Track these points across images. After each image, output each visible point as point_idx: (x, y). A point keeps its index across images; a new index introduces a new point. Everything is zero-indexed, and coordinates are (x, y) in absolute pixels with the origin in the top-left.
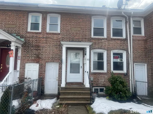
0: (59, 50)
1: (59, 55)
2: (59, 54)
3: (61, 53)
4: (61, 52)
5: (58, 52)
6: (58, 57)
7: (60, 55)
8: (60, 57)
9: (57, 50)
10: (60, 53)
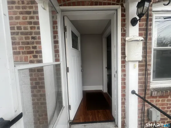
0: (21, 13)
1: (26, 34)
2: (25, 28)
3: (30, 23)
4: (32, 18)
5: (21, 20)
6: (23, 43)
7: (31, 33)
8: (30, 40)
9: (15, 13)
10: (29, 26)
